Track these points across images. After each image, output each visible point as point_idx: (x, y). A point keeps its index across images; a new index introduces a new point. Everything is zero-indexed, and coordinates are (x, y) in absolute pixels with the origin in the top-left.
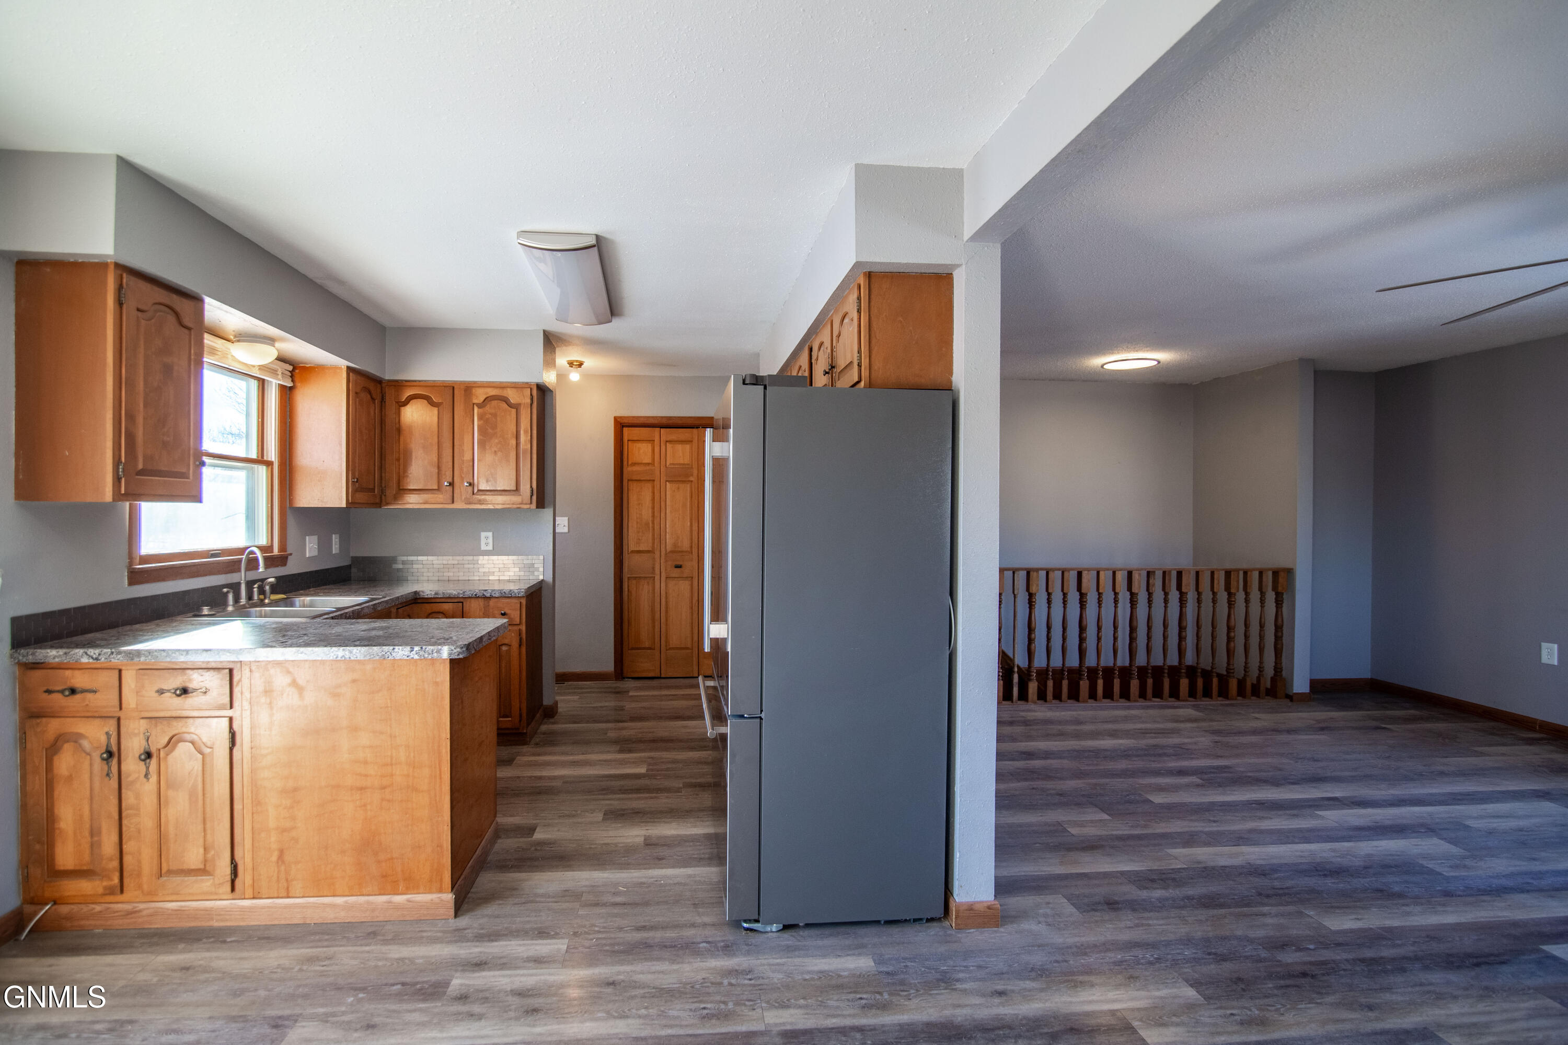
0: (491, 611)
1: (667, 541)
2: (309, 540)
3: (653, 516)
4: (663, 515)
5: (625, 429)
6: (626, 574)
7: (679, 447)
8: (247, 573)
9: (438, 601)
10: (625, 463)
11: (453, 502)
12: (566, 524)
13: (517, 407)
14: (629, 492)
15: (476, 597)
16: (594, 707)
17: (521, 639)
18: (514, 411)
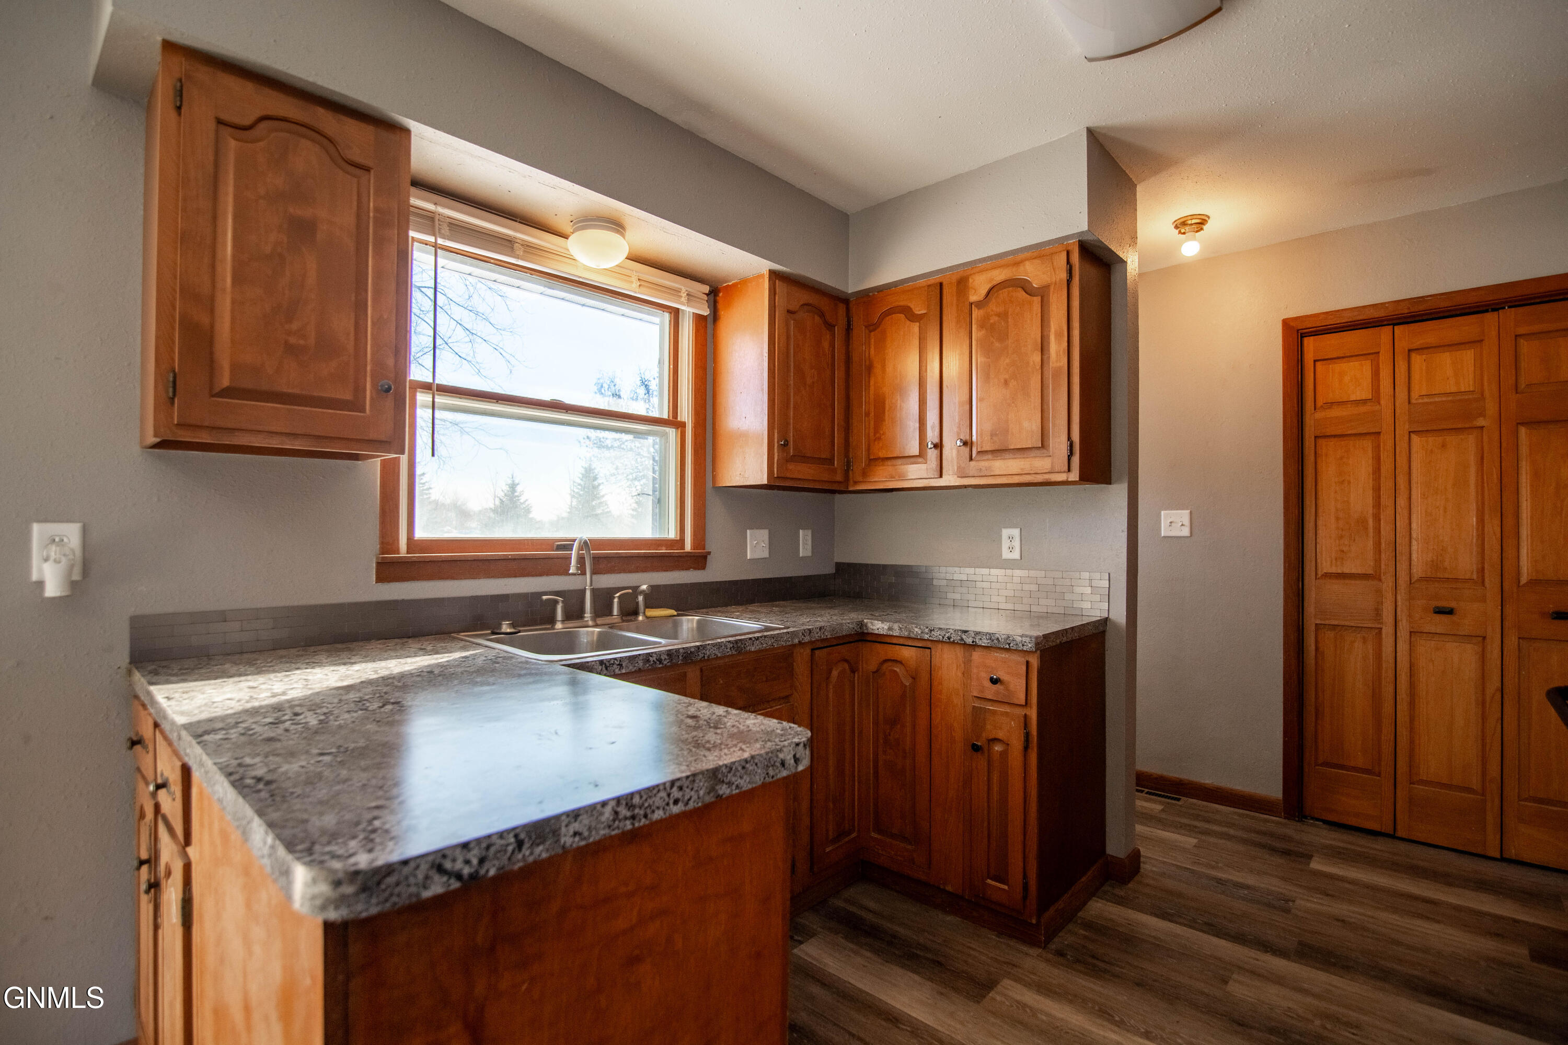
0: (975, 670)
1: (1414, 556)
2: (751, 535)
3: (1377, 504)
4: (1402, 502)
5: (1309, 343)
6: (1311, 619)
7: (1445, 359)
8: (595, 577)
9: (895, 641)
10: (1309, 405)
11: (941, 476)
12: (1187, 521)
13: (1043, 294)
14: (1319, 461)
15: (950, 643)
16: (1219, 881)
17: (1027, 735)
18: (1037, 300)
